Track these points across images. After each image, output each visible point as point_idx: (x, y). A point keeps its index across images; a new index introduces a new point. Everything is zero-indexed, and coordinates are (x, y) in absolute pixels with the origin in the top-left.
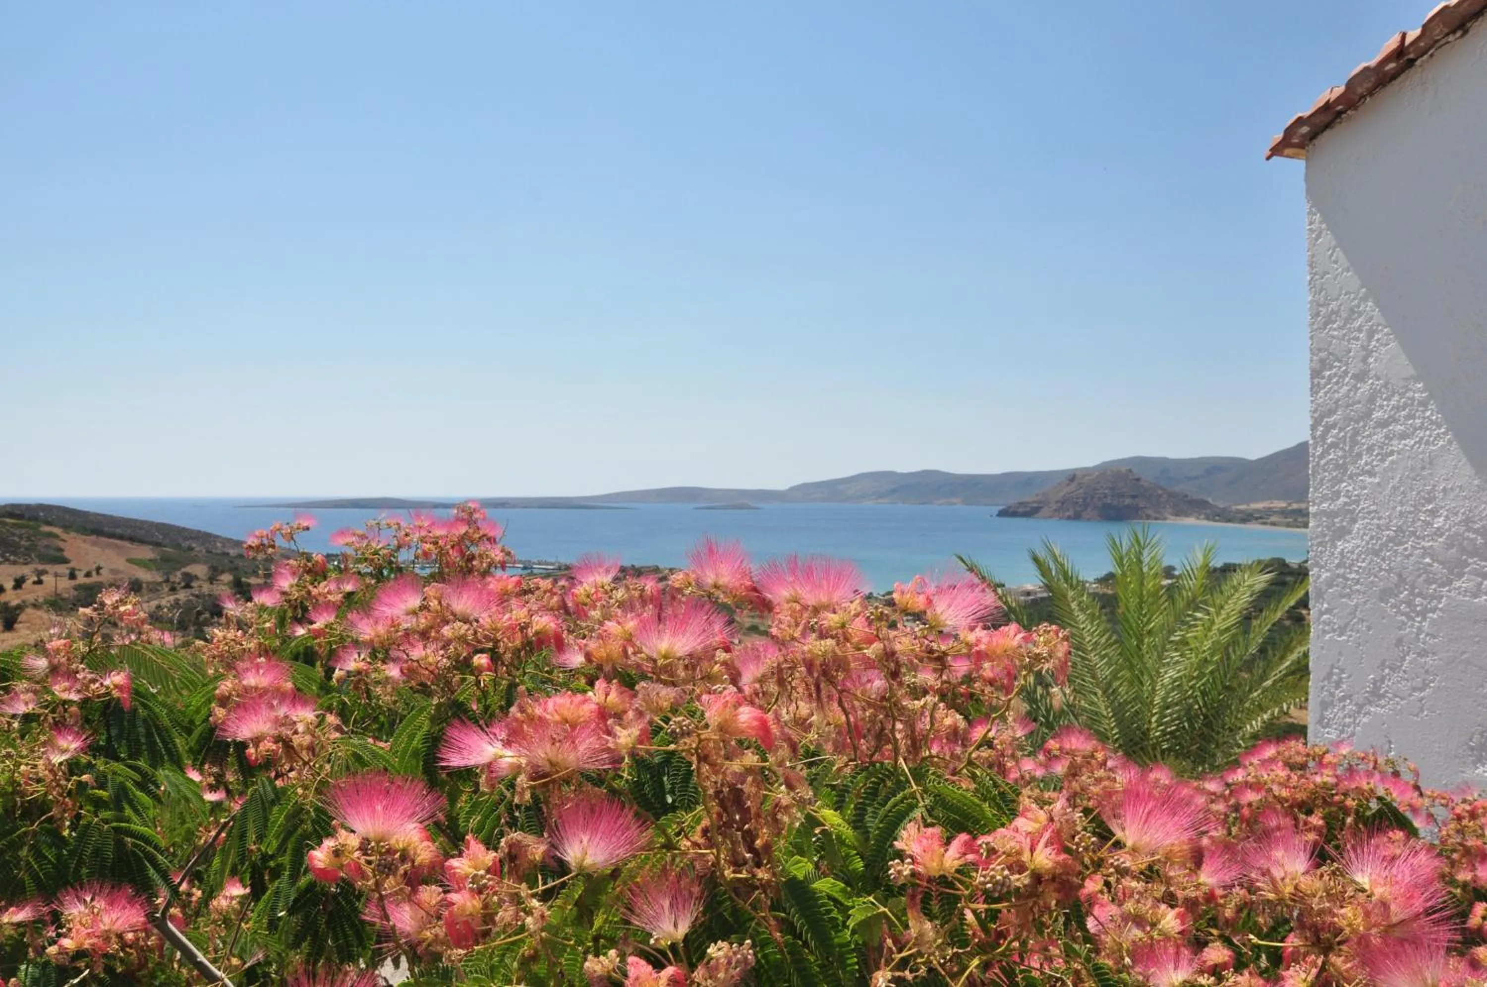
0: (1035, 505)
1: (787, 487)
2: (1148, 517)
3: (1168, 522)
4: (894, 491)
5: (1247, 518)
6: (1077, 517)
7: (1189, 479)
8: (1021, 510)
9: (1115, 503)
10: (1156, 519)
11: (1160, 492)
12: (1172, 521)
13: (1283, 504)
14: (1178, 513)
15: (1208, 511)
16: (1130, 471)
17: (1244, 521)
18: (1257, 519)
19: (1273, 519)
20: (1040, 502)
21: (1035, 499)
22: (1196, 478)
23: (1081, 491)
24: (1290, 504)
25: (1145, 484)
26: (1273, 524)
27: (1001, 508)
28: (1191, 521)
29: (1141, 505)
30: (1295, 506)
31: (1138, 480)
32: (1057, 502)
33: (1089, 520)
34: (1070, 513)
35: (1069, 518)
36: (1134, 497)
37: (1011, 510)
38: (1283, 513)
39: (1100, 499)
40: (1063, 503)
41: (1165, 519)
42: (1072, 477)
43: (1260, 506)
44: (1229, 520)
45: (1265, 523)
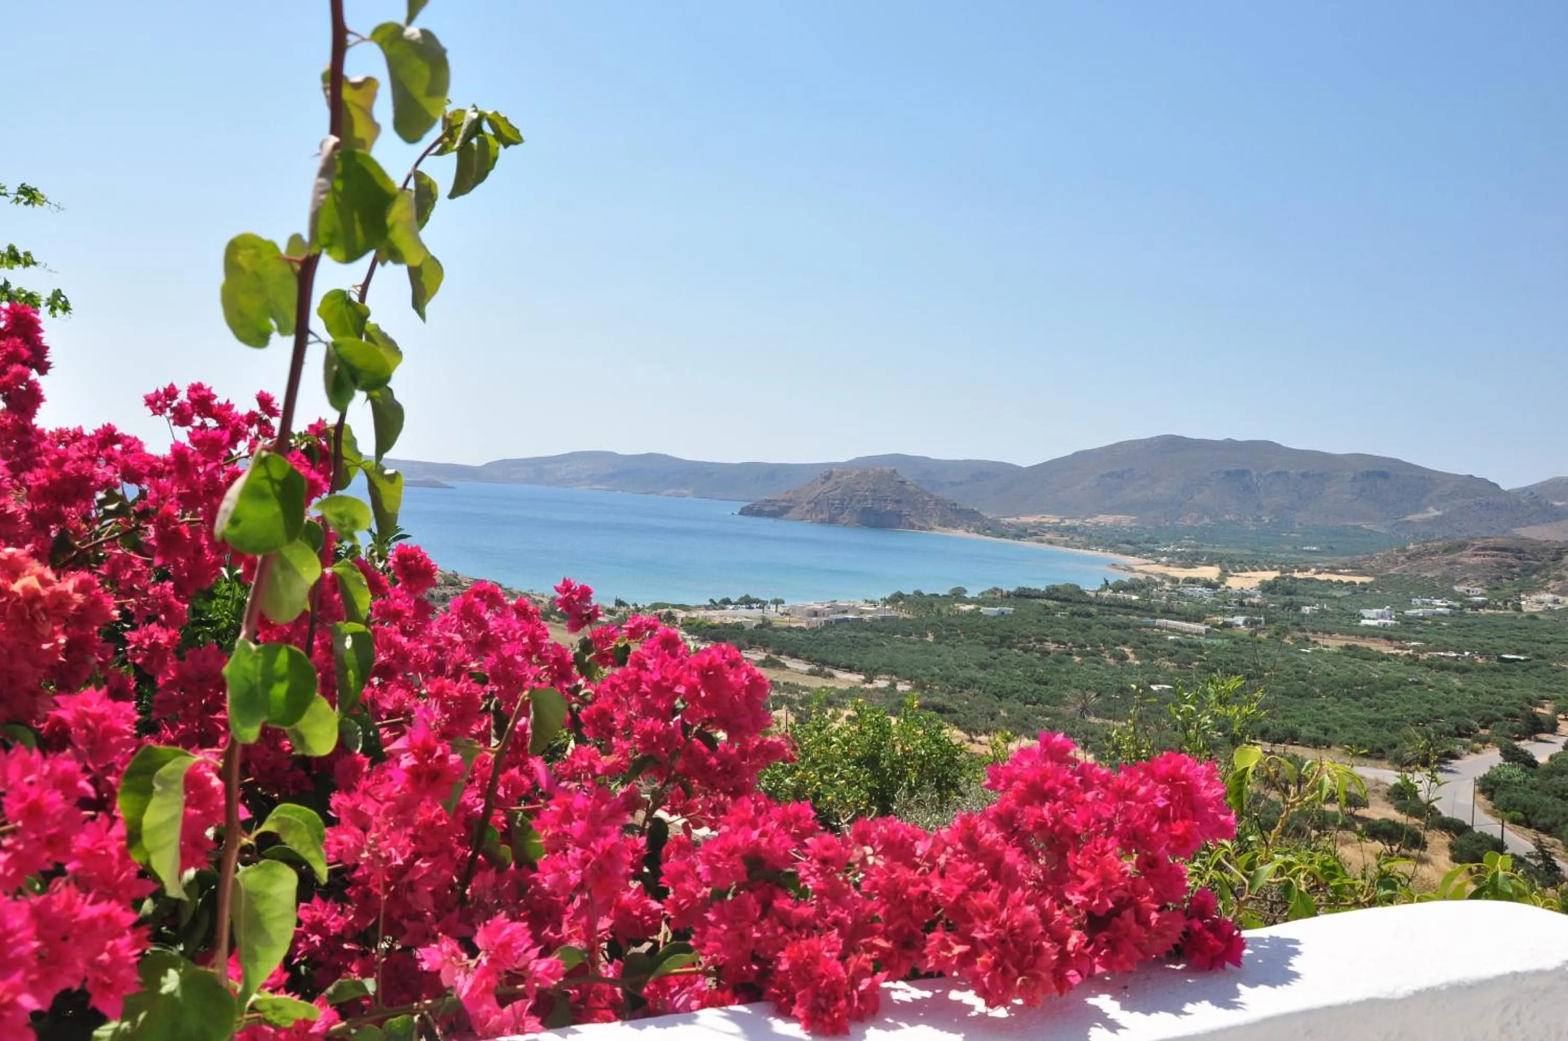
0: (785, 504)
1: (484, 463)
2: (912, 526)
3: (935, 532)
4: (613, 476)
5: (1021, 533)
6: (832, 521)
7: (953, 484)
8: (768, 509)
9: (876, 507)
10: (921, 528)
11: (926, 498)
12: (938, 532)
13: (1056, 520)
14: (946, 524)
15: (979, 524)
16: (894, 471)
17: (1018, 536)
18: (1031, 535)
19: (1048, 536)
20: (790, 501)
21: (787, 497)
22: (961, 483)
23: (839, 491)
24: (1062, 520)
25: (912, 489)
26: (1050, 542)
27: (745, 504)
28: (960, 533)
29: (904, 513)
30: (1068, 522)
31: (903, 482)
32: (809, 503)
33: (845, 525)
34: (825, 516)
35: (822, 521)
36: (898, 502)
37: (756, 508)
38: (1056, 528)
39: (859, 501)
40: (816, 504)
41: (931, 529)
42: (828, 473)
43: (1031, 520)
44: (1002, 535)
45: (1041, 541)
